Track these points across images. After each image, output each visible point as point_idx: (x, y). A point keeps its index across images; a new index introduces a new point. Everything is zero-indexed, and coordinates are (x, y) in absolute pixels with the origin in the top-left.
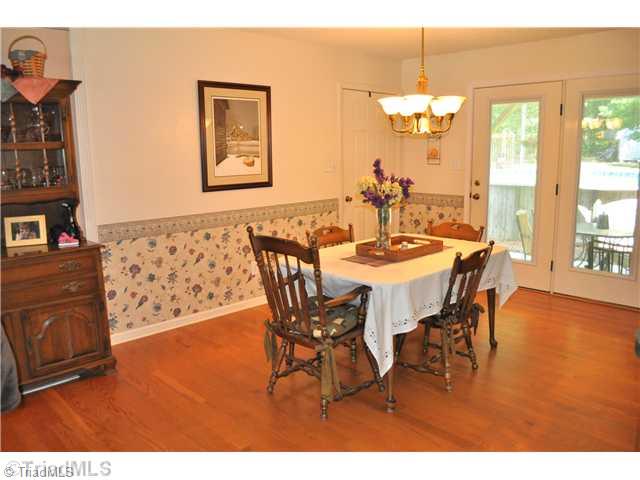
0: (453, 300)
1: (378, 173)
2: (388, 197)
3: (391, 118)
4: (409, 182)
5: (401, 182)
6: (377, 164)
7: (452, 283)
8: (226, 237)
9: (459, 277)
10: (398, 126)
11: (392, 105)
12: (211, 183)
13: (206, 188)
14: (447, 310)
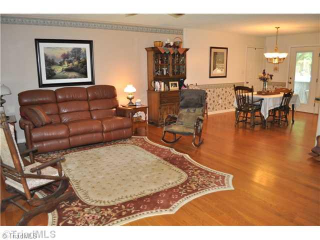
0: (283, 105)
1: (264, 73)
2: (267, 79)
3: (267, 59)
4: (272, 76)
5: (270, 75)
6: (264, 71)
7: (283, 99)
8: (214, 91)
9: (285, 98)
10: (269, 61)
11: (268, 55)
12: (212, 76)
13: (210, 77)
14: (281, 107)
